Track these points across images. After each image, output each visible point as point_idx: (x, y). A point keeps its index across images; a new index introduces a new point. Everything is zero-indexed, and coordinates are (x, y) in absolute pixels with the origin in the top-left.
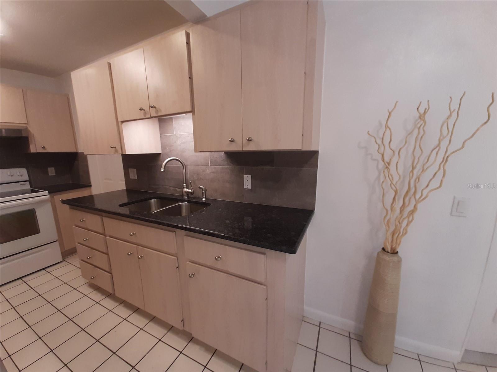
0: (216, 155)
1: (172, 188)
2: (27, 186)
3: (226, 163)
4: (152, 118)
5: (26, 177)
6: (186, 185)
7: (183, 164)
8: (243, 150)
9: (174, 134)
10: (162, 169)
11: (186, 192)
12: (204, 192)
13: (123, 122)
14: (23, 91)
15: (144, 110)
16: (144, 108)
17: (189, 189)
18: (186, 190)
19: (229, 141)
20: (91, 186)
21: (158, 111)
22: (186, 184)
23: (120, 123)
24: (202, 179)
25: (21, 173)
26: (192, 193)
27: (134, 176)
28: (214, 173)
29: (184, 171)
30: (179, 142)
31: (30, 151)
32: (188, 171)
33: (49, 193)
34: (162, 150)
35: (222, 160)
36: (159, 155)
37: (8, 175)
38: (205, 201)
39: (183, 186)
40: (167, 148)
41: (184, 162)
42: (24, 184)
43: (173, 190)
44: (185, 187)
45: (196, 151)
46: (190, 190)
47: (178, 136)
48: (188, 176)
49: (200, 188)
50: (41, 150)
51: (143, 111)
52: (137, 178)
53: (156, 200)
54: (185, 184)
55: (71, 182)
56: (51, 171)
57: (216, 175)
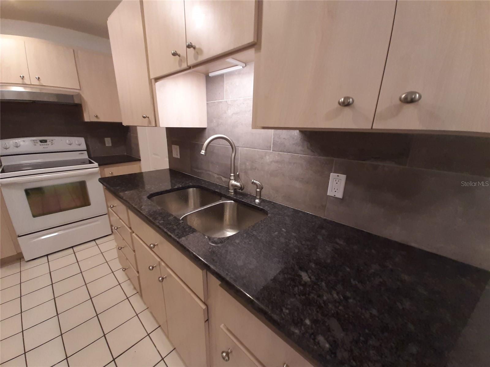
0: (284, 134)
1: (216, 176)
2: (85, 156)
3: (300, 148)
4: (190, 68)
5: (84, 147)
6: (234, 176)
7: (233, 144)
8: (374, 127)
9: (225, 100)
10: (202, 151)
11: (233, 185)
12: (258, 190)
13: (157, 79)
14: (74, 51)
15: (179, 56)
16: (178, 52)
17: (238, 182)
18: (233, 182)
19: (339, 103)
20: (140, 160)
21: (197, 53)
22: (234, 173)
23: (153, 81)
24: (258, 170)
25: (79, 143)
26: (241, 188)
27: (177, 155)
28: (277, 162)
29: (233, 155)
30: (230, 112)
31: (84, 120)
32: (239, 156)
33: (99, 165)
34: (208, 123)
35: (294, 144)
36: (203, 129)
37: (67, 144)
38: (259, 204)
39: (230, 177)
40: (215, 121)
41: (234, 142)
42: (82, 153)
43: (217, 178)
44: (232, 178)
45: (255, 126)
46: (238, 184)
47: (230, 103)
48: (238, 163)
49: (253, 183)
50: (95, 120)
51: (177, 56)
52: (180, 157)
53: (195, 189)
54: (232, 174)
55: (126, 154)
56: (108, 142)
57: (280, 166)
